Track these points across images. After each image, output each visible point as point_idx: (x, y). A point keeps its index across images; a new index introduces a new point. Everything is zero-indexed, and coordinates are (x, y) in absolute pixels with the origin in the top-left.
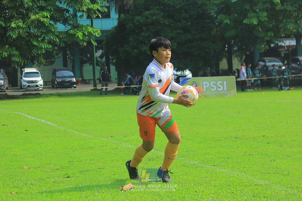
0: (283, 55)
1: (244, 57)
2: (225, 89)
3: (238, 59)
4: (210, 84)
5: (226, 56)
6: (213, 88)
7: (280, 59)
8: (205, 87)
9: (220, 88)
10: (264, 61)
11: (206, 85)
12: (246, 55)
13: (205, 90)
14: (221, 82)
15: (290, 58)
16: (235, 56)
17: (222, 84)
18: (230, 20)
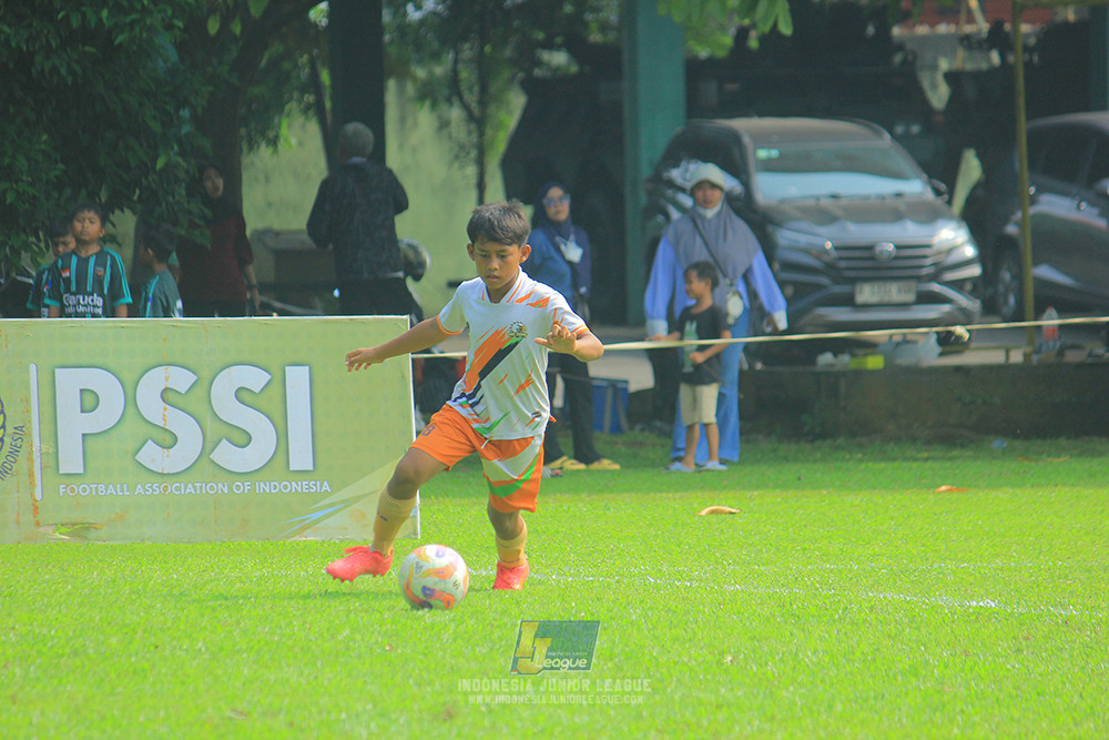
0: (939, 95)
1: (515, 104)
2: (301, 457)
3: (444, 125)
4: (130, 399)
5: (314, 84)
6: (169, 441)
7: (903, 140)
8: (74, 426)
9: (244, 439)
10: (730, 156)
11: (89, 401)
12: (531, 87)
13: (71, 461)
14: (255, 379)
15: (1023, 126)
16: (410, 89)
17: (270, 402)
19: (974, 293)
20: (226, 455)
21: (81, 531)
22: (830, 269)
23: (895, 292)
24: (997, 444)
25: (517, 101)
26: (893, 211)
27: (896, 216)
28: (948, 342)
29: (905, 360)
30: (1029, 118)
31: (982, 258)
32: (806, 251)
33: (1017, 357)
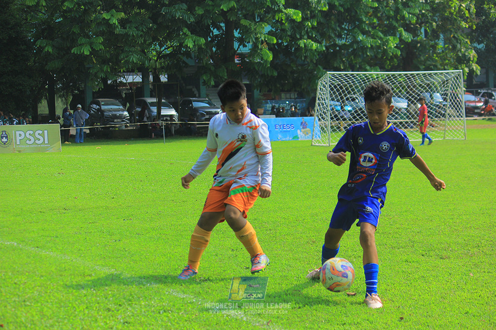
0: (124, 96)
2: (46, 142)
3: (62, 100)
4: (25, 135)
5: (46, 96)
6: (30, 140)
7: (120, 102)
8: (18, 138)
9: (39, 140)
10: (98, 104)
11: (20, 135)
12: (73, 95)
13: (18, 143)
14: (41, 132)
15: (135, 99)
16: (58, 95)
17: (42, 135)
18: (53, 46)
19: (129, 120)
20: (37, 142)
21: (19, 151)
22: (111, 117)
23: (119, 120)
24: (133, 139)
25: (72, 97)
26: (118, 110)
27: (119, 111)
28: (126, 126)
29: (121, 129)
30: (136, 98)
31: (129, 116)
32: (108, 115)
33: (134, 128)
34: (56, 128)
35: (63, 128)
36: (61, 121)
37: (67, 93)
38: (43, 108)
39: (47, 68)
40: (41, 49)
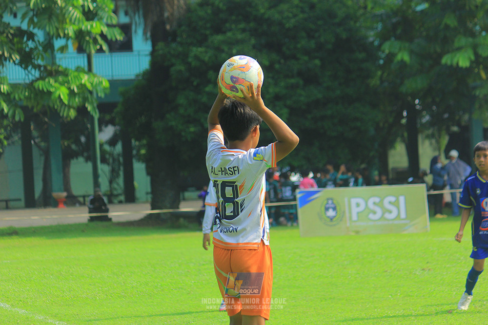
2: (403, 215)
3: (431, 144)
4: (366, 204)
5: (403, 136)
6: (375, 213)
8: (355, 210)
9: (390, 212)
11: (358, 205)
12: (450, 135)
13: (355, 217)
14: (392, 199)
16: (424, 136)
17: (396, 204)
18: (411, 53)
20: (387, 216)
21: (357, 232)
25: (447, 138)
34: (419, 192)
35: (433, 192)
36: (429, 179)
37: (439, 131)
38: (398, 157)
39: (403, 89)
40: (390, 57)
